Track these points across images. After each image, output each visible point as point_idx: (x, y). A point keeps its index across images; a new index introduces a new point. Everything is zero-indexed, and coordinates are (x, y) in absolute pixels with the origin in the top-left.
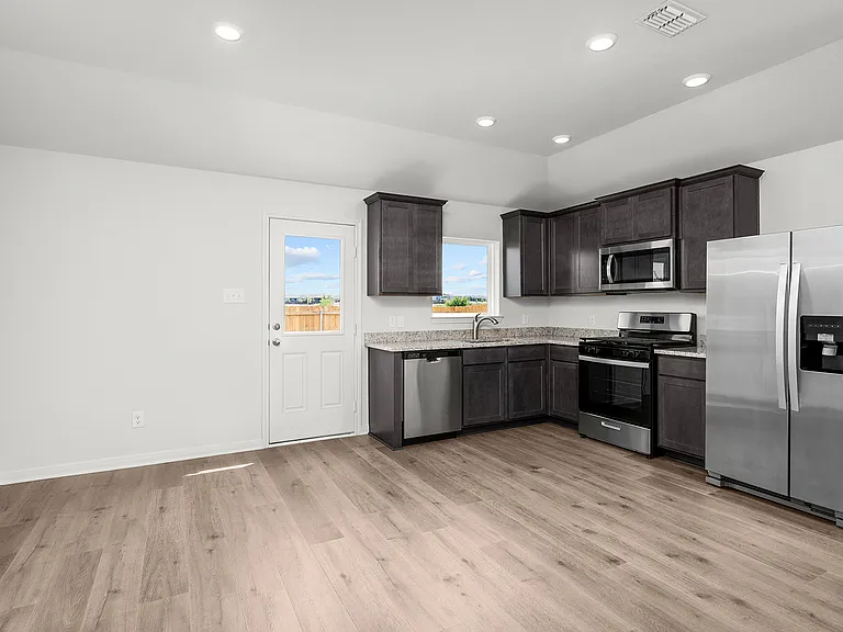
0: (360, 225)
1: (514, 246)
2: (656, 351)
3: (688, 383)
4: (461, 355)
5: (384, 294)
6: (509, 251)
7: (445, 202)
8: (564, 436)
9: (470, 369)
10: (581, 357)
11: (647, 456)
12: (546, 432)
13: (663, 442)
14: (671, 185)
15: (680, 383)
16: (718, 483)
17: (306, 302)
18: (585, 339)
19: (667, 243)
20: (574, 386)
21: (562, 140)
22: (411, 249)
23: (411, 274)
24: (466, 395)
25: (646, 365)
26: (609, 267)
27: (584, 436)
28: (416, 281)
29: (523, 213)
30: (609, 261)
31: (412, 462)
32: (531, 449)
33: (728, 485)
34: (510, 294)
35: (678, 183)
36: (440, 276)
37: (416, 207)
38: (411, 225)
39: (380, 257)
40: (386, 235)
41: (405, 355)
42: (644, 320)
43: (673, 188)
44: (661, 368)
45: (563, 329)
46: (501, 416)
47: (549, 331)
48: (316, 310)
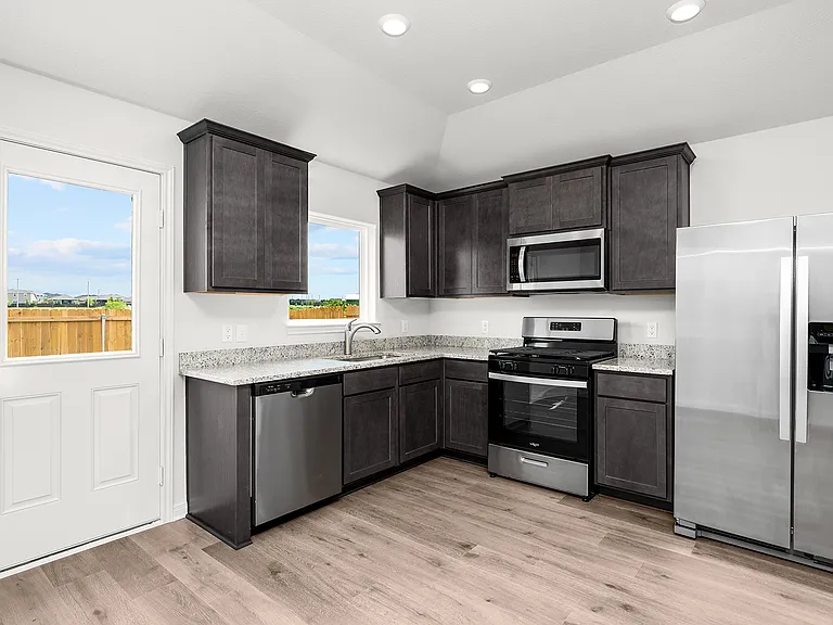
0: (170, 173)
1: (395, 233)
2: (595, 367)
3: (636, 406)
4: (342, 381)
5: (216, 288)
6: (388, 240)
7: (312, 156)
8: (470, 478)
9: (354, 401)
10: (492, 375)
11: (583, 498)
12: (449, 474)
13: (604, 478)
14: (602, 164)
15: (627, 405)
16: (692, 534)
17: (85, 305)
18: (495, 352)
19: (599, 233)
20: (480, 413)
21: (479, 87)
22: (261, 222)
23: (261, 259)
24: (348, 438)
25: (583, 385)
26: (521, 262)
27: (494, 475)
28: (269, 269)
29: (410, 190)
30: (521, 256)
31: (274, 573)
32: (444, 507)
33: (705, 535)
34: (388, 293)
35: (608, 162)
36: (305, 265)
37: (268, 155)
38: (261, 182)
39: (210, 228)
40: (219, 193)
41: (257, 389)
42: (555, 326)
43: (605, 167)
44: (601, 387)
45: (447, 338)
46: (392, 461)
47: (429, 341)
48: (96, 314)
